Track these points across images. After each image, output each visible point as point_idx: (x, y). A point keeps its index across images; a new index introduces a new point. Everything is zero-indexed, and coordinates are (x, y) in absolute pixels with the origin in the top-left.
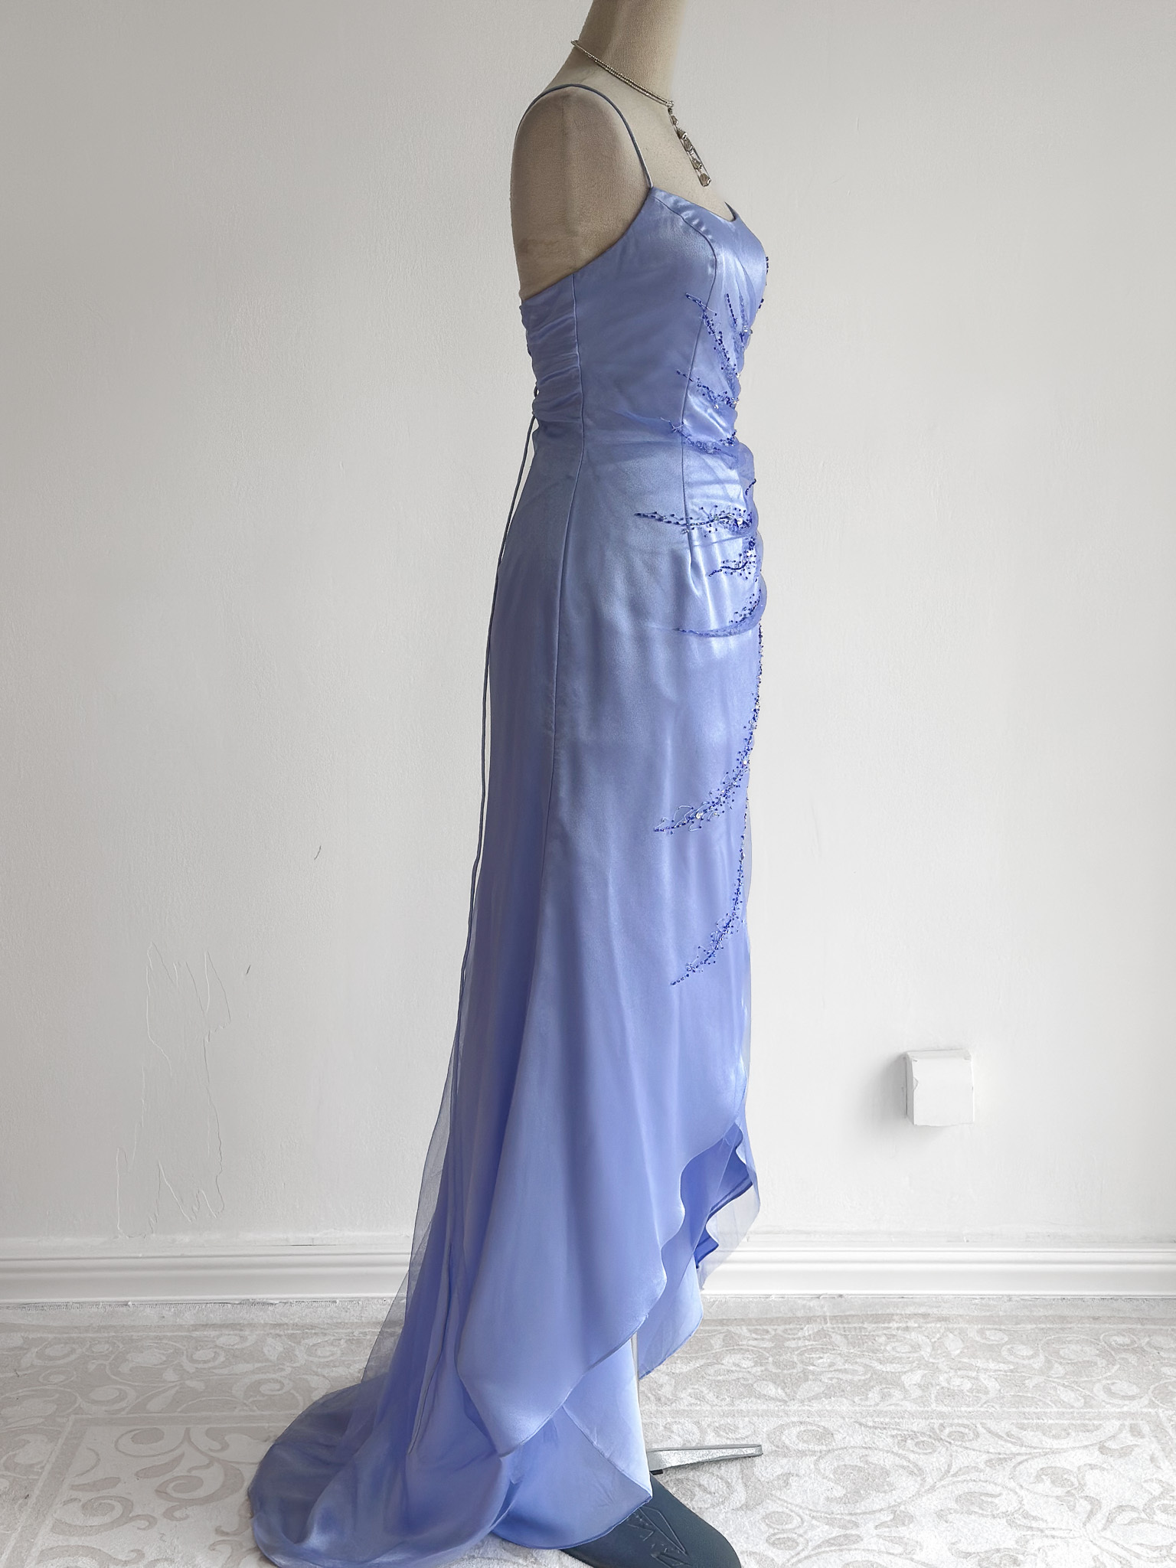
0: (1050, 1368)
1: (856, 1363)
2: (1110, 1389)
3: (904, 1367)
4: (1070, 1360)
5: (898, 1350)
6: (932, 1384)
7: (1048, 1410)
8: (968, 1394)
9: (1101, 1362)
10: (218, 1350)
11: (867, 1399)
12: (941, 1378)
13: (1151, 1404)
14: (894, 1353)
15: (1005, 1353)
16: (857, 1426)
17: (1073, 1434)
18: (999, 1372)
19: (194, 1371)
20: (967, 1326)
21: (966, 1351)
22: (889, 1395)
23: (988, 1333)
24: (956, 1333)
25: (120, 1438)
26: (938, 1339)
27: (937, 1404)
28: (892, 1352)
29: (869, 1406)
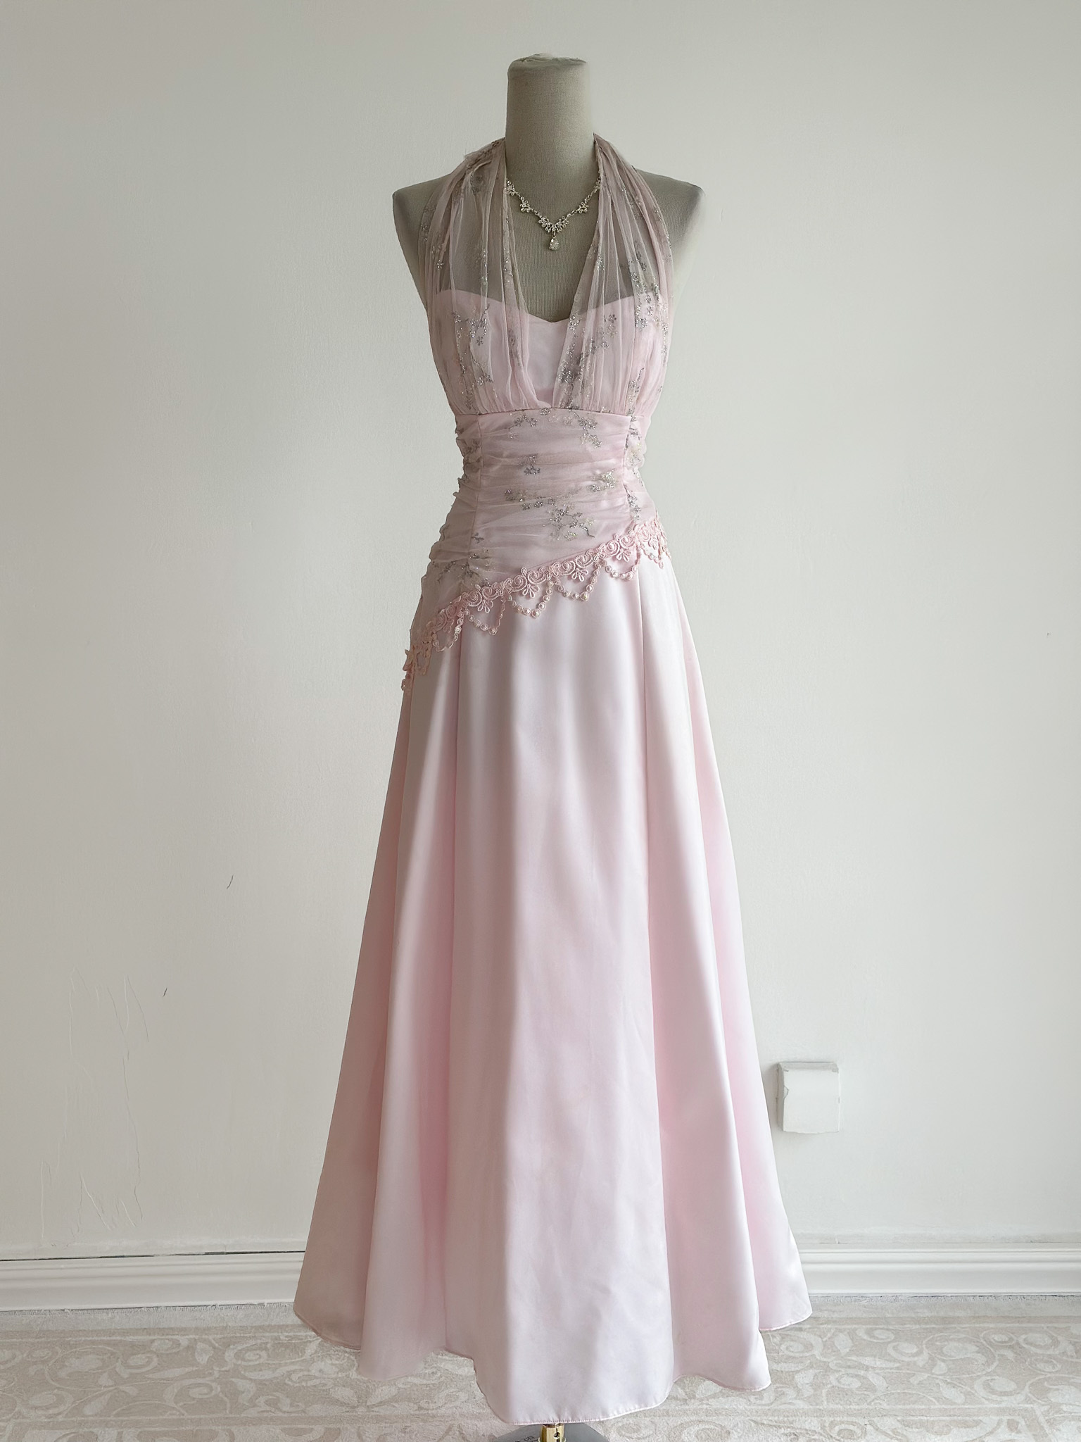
0: (935, 1365)
2: (989, 1384)
3: (797, 1367)
4: (953, 1357)
5: (792, 1350)
6: (823, 1384)
7: (932, 1407)
8: (857, 1392)
9: (981, 1359)
10: (148, 1355)
11: (762, 1399)
12: (832, 1378)
13: (1027, 1400)
15: (893, 1353)
16: (753, 1424)
17: (955, 1431)
18: (887, 1371)
19: (126, 1376)
20: (856, 1326)
21: (854, 1348)
22: (783, 1394)
23: (877, 1333)
24: (846, 1333)
26: (829, 1338)
27: (828, 1402)
28: (786, 1352)
29: (765, 1405)
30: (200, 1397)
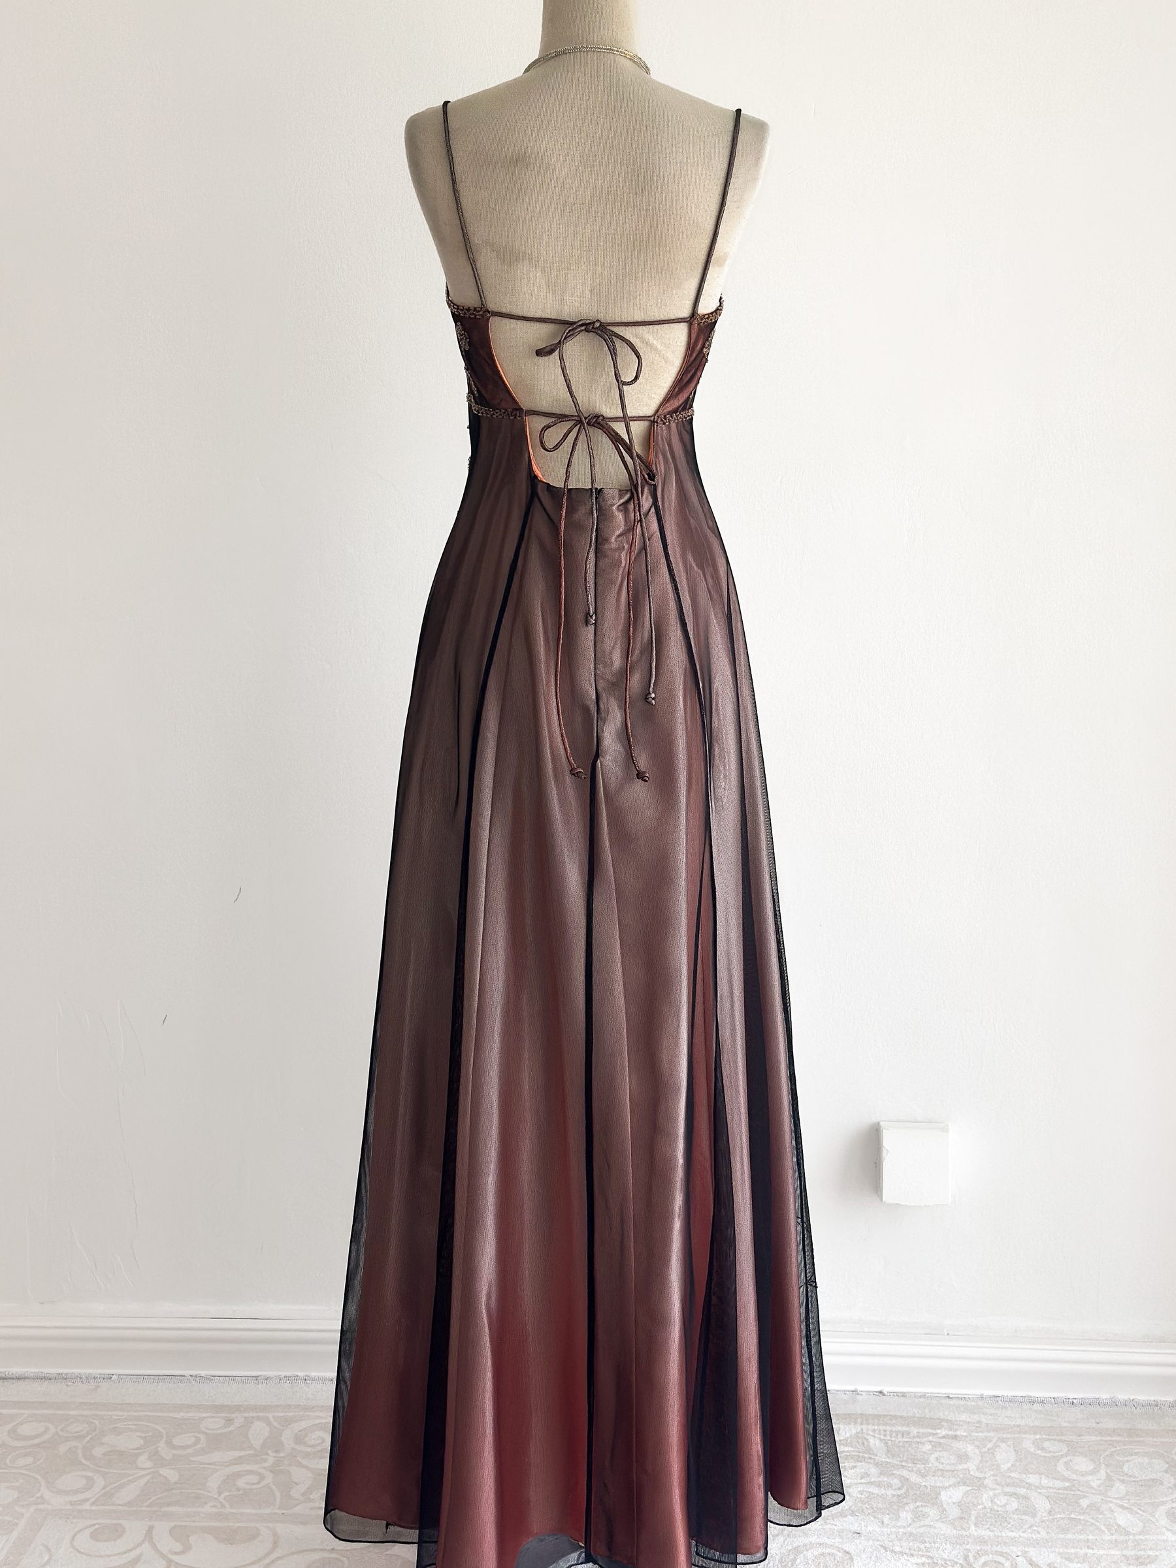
0: (1111, 1486)
1: (893, 1474)
3: (946, 1482)
4: (1134, 1476)
5: (943, 1460)
6: (973, 1503)
7: (1101, 1538)
8: (1013, 1516)
9: (1169, 1480)
10: (199, 1435)
11: (898, 1518)
12: (985, 1496)
14: (937, 1464)
15: (1061, 1467)
16: (883, 1551)
18: (1051, 1490)
21: (1018, 1463)
22: (924, 1515)
23: (1046, 1444)
24: (1010, 1444)
25: (75, 1534)
26: (988, 1450)
27: (976, 1525)
28: (936, 1464)
29: (900, 1527)
30: (248, 1487)
